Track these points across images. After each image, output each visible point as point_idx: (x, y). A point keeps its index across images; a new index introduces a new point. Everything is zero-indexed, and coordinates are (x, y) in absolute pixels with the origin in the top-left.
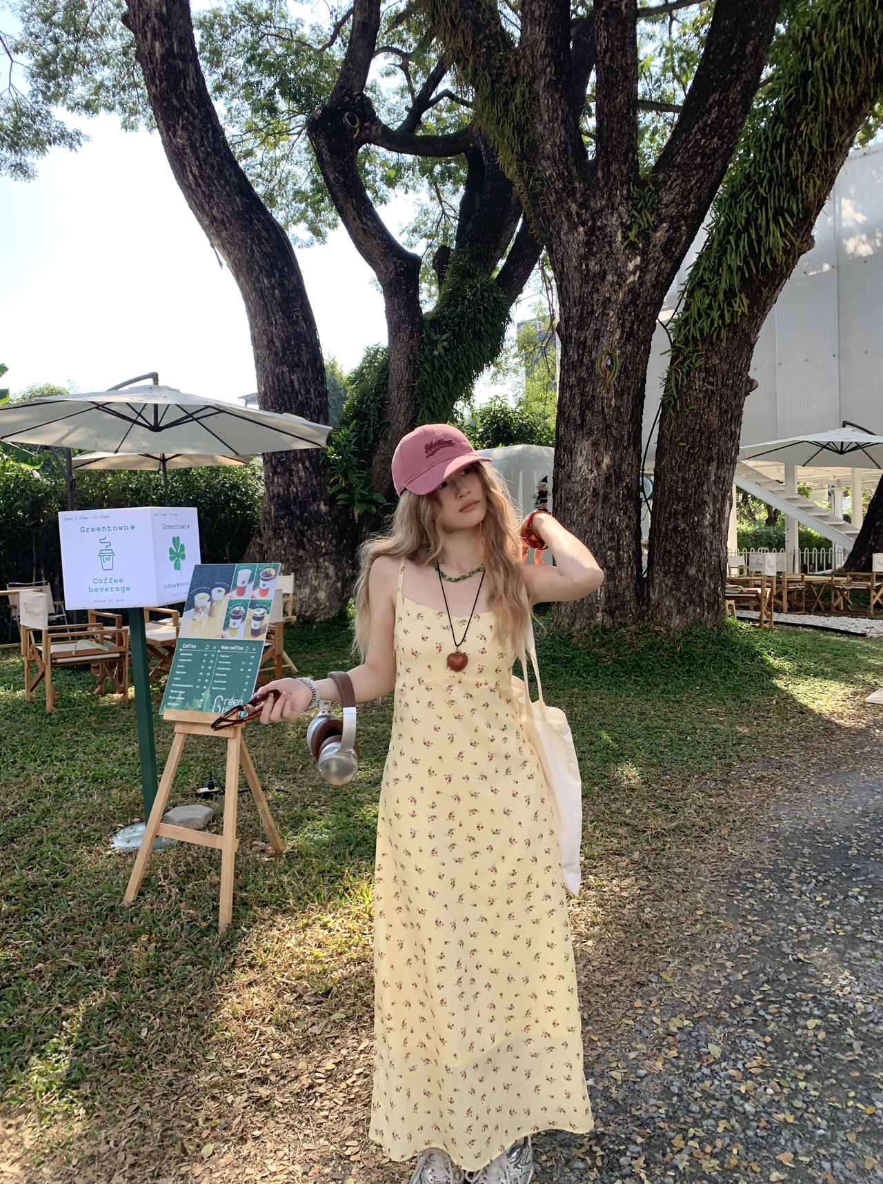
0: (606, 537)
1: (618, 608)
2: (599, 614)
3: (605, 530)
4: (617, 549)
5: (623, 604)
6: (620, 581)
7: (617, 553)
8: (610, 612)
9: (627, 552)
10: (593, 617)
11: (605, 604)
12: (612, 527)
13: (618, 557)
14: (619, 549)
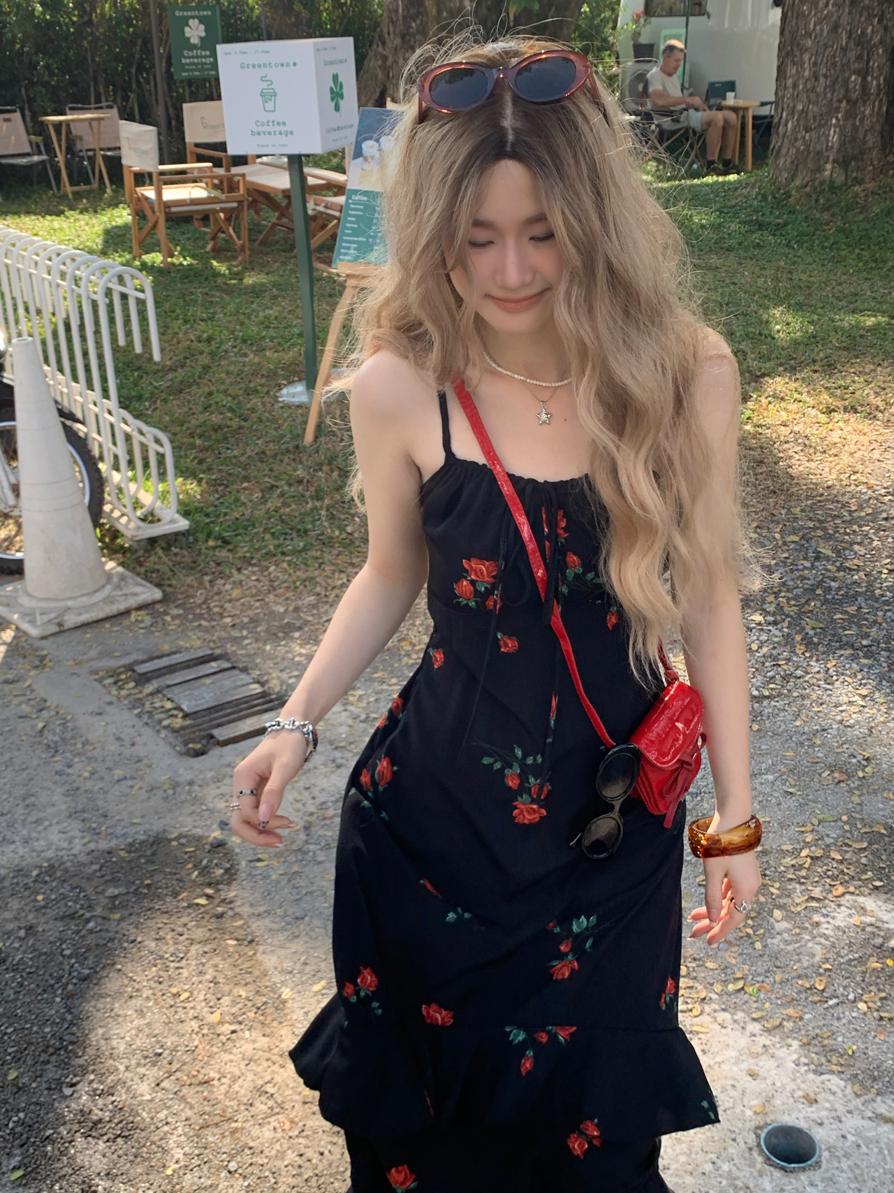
0: (852, 55)
1: (855, 158)
2: (829, 166)
3: (852, 45)
4: (864, 73)
5: (862, 153)
6: (862, 120)
7: (864, 79)
8: (844, 163)
9: (877, 78)
10: (820, 169)
11: (838, 152)
12: (861, 41)
13: (865, 86)
14: (867, 74)
